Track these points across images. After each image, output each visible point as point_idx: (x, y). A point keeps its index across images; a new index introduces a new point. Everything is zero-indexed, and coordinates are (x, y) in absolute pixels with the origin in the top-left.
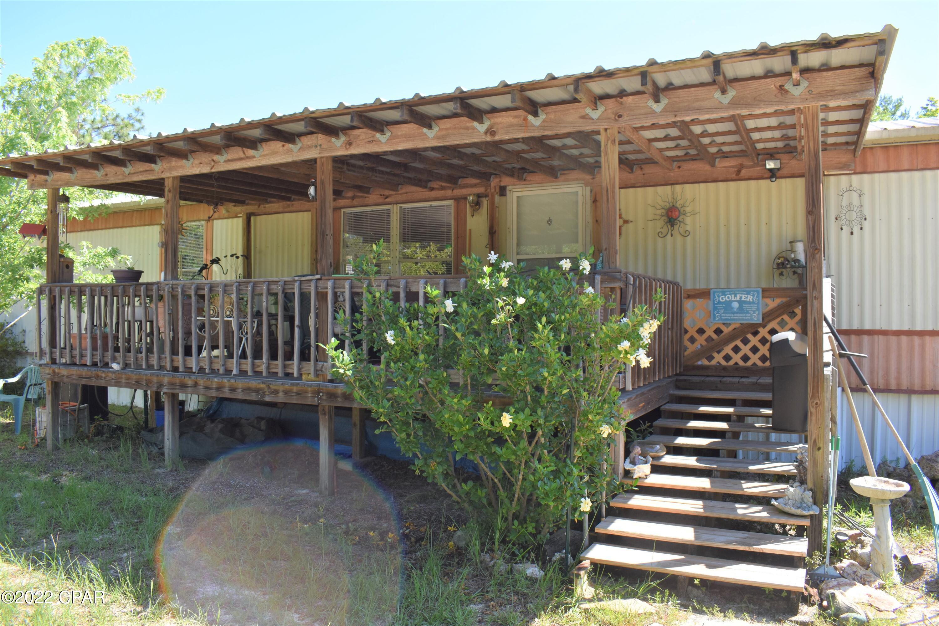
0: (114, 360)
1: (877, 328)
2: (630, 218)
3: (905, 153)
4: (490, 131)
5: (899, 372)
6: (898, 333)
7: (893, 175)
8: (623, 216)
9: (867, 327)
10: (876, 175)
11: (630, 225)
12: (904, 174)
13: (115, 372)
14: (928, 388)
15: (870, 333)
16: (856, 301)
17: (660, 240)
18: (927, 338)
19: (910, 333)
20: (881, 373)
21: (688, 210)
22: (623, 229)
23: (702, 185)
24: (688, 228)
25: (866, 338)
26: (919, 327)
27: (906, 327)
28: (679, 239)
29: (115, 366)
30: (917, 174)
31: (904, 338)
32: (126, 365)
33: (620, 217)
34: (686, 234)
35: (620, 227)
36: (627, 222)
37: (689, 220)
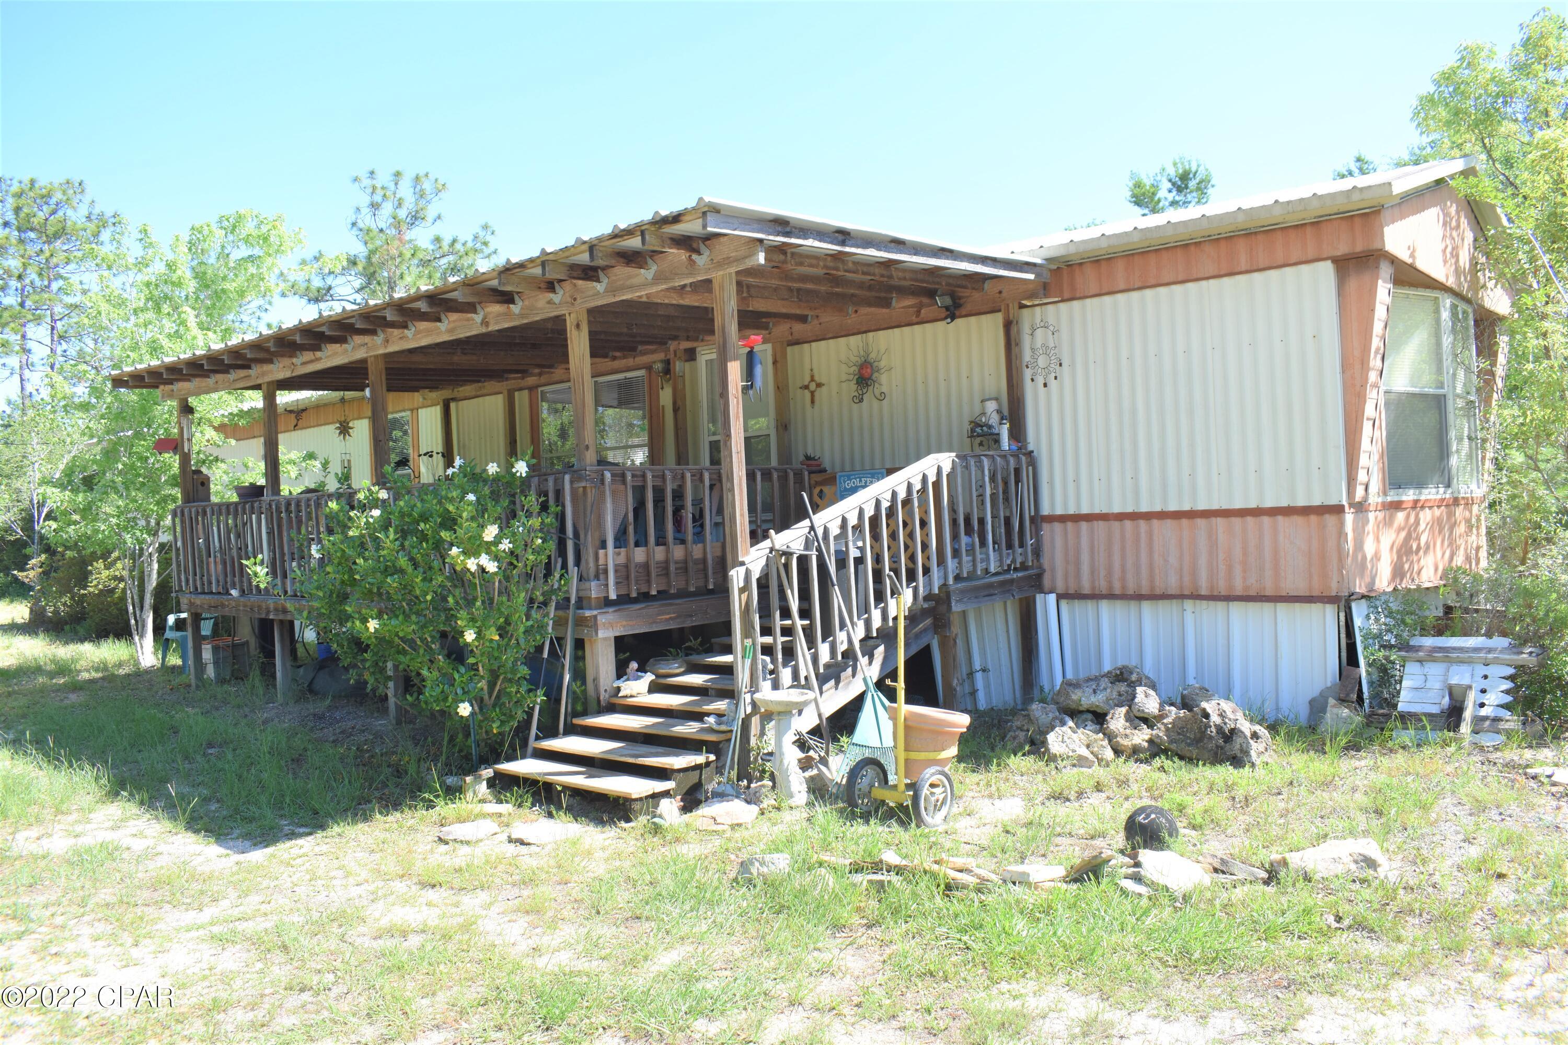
0: (234, 587)
1: (1097, 511)
2: (823, 381)
3: (1120, 266)
4: (485, 323)
5: (1123, 571)
6: (1121, 517)
7: (1107, 299)
8: (817, 378)
9: (1085, 510)
10: (1088, 301)
11: (824, 389)
12: (1120, 296)
13: (234, 599)
14: (1158, 592)
15: (1089, 518)
16: (1071, 475)
17: (855, 407)
18: (1155, 522)
19: (1134, 516)
20: (1103, 573)
21: (882, 364)
22: (817, 394)
23: (896, 330)
24: (884, 389)
25: (1084, 525)
26: (1144, 509)
27: (1129, 509)
28: (876, 403)
29: (234, 593)
30: (1135, 295)
31: (1128, 524)
32: (243, 592)
33: (812, 380)
34: (882, 397)
35: (812, 393)
36: (819, 385)
37: (884, 378)
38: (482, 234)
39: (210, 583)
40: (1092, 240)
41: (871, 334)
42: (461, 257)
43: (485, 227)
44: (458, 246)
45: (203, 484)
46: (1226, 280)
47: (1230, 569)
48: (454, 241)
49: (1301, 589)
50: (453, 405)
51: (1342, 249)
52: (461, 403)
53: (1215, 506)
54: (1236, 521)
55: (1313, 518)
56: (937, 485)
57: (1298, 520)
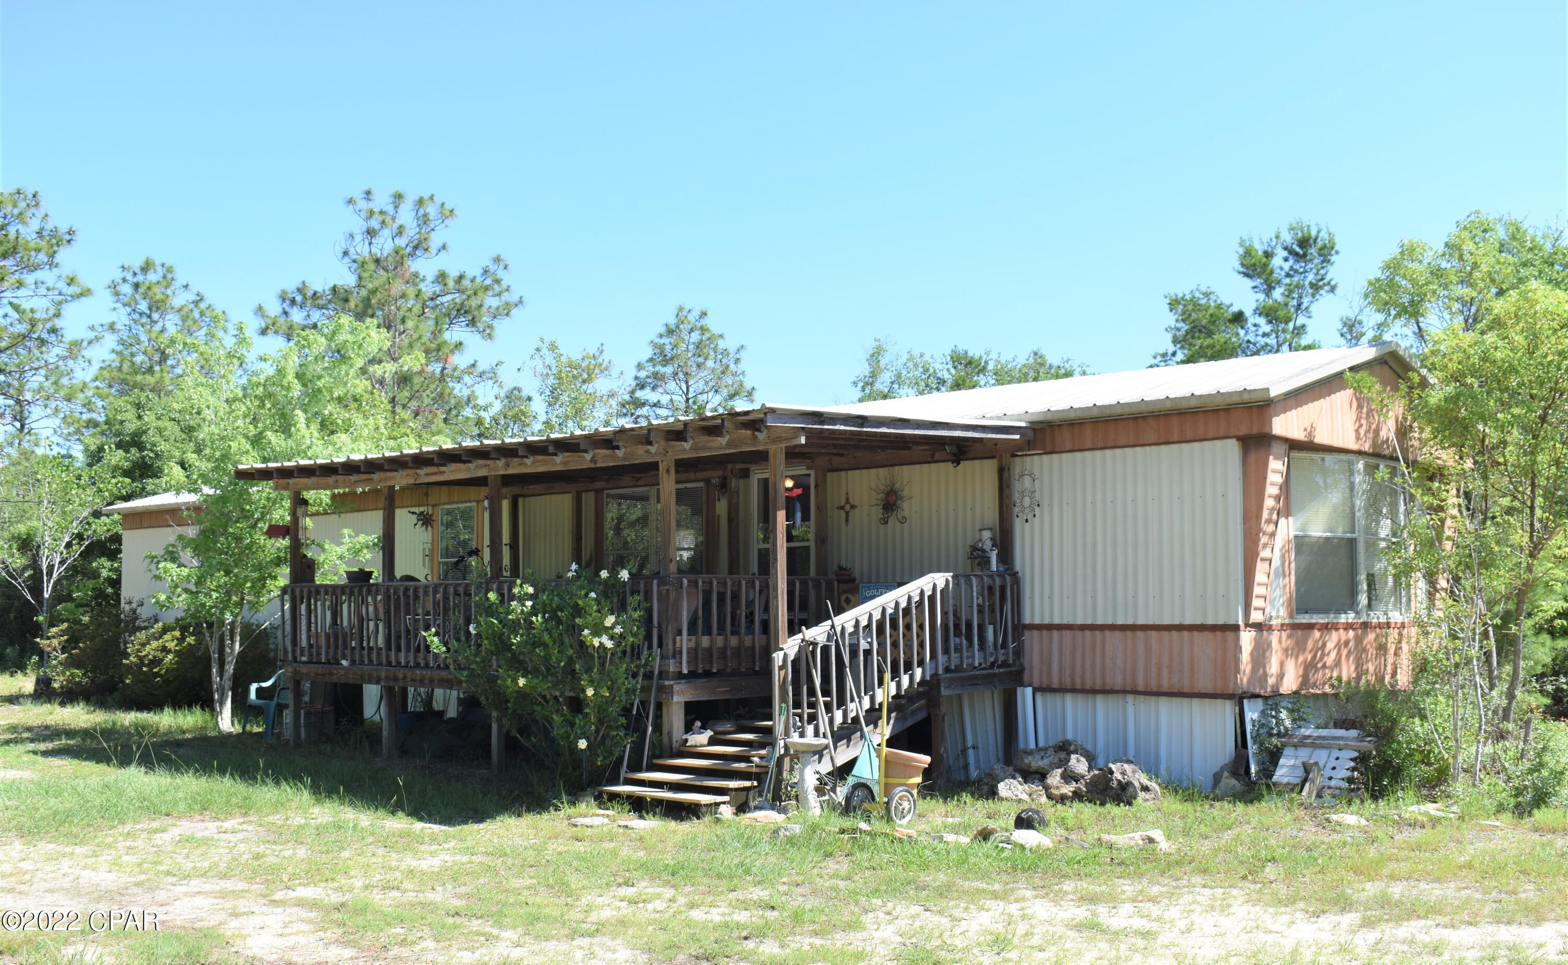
0: (344, 657)
1: (1065, 622)
2: (857, 503)
3: (1088, 430)
5: (1083, 670)
6: (1083, 627)
7: (1078, 455)
8: (851, 501)
9: (1056, 621)
10: (1064, 455)
11: (857, 510)
12: (1087, 453)
13: (344, 668)
14: (1108, 687)
15: (1060, 627)
16: (1047, 594)
17: (882, 527)
18: (1107, 633)
19: (1092, 627)
20: (1068, 671)
21: (905, 493)
22: (851, 514)
23: (917, 466)
24: (906, 514)
25: (1055, 633)
26: (1100, 621)
27: (1089, 622)
28: (898, 524)
29: (344, 663)
30: (1098, 453)
31: (1088, 633)
32: (353, 662)
33: (847, 502)
34: (903, 521)
35: (847, 513)
36: (853, 507)
37: (906, 505)
38: (492, 267)
39: (319, 654)
40: (1064, 411)
41: (897, 468)
42: (469, 297)
43: (497, 260)
44: (466, 283)
45: (309, 567)
46: (1163, 447)
47: (1160, 671)
48: (461, 277)
49: (1210, 690)
50: (520, 501)
51: (1243, 431)
52: (527, 499)
53: (1151, 622)
54: (1165, 634)
55: (1219, 634)
56: (932, 598)
57: (1208, 635)
